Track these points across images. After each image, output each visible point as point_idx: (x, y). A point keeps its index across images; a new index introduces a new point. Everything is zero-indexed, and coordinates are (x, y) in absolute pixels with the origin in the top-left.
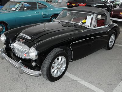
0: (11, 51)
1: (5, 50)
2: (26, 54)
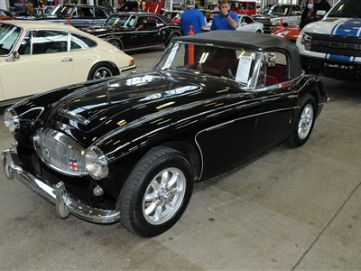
0: (33, 155)
1: (16, 152)
2: (75, 164)
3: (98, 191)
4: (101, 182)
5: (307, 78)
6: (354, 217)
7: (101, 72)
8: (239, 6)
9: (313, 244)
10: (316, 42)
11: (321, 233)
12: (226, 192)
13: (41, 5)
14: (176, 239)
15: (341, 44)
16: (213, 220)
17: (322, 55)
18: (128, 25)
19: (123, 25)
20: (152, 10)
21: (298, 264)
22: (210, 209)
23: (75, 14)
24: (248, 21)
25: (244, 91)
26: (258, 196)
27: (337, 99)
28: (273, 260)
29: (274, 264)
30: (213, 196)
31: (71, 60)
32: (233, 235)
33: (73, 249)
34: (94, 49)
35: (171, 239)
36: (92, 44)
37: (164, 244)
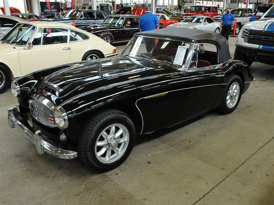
3: (63, 137)
4: (65, 131)
5: (234, 63)
6: (257, 166)
7: (91, 57)
8: (205, 10)
9: (219, 183)
10: (252, 36)
11: (228, 176)
12: (164, 144)
13: (62, 10)
14: (120, 174)
15: (271, 38)
16: (149, 163)
17: (256, 46)
18: (118, 24)
19: (114, 24)
20: (138, 13)
21: (204, 196)
22: (149, 156)
23: (81, 17)
24: (210, 21)
25: (179, 71)
26: (188, 148)
27: (267, 79)
28: (187, 193)
29: (187, 195)
30: (154, 146)
31: (69, 49)
32: (162, 174)
33: (48, 177)
34: (86, 41)
35: (117, 174)
36: (85, 37)
37: (111, 177)
